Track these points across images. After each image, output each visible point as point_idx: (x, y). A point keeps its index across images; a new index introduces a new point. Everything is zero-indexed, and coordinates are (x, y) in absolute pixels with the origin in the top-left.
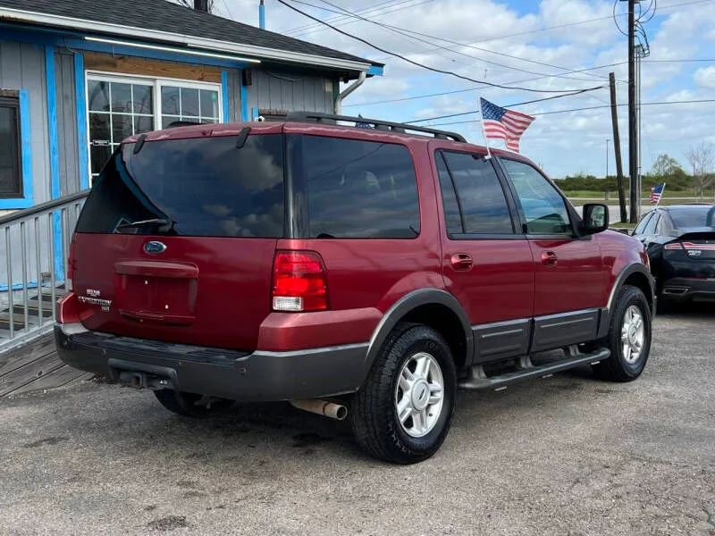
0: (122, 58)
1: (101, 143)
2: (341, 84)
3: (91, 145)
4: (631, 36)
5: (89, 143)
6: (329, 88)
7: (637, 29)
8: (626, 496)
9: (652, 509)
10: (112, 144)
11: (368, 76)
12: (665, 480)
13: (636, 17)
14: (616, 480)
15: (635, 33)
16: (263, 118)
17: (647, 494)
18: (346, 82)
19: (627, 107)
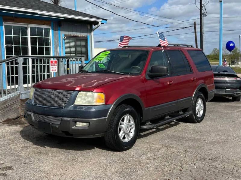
0: (16, 18)
1: (9, 45)
2: (93, 26)
3: (6, 46)
4: (201, 10)
5: (5, 46)
6: (89, 27)
7: (203, 7)
8: (157, 159)
9: (163, 163)
10: (13, 46)
11: (101, 23)
12: (172, 154)
13: (203, 3)
14: (156, 154)
15: (202, 9)
16: (65, 37)
17: (164, 158)
18: (95, 25)
19: (200, 33)
